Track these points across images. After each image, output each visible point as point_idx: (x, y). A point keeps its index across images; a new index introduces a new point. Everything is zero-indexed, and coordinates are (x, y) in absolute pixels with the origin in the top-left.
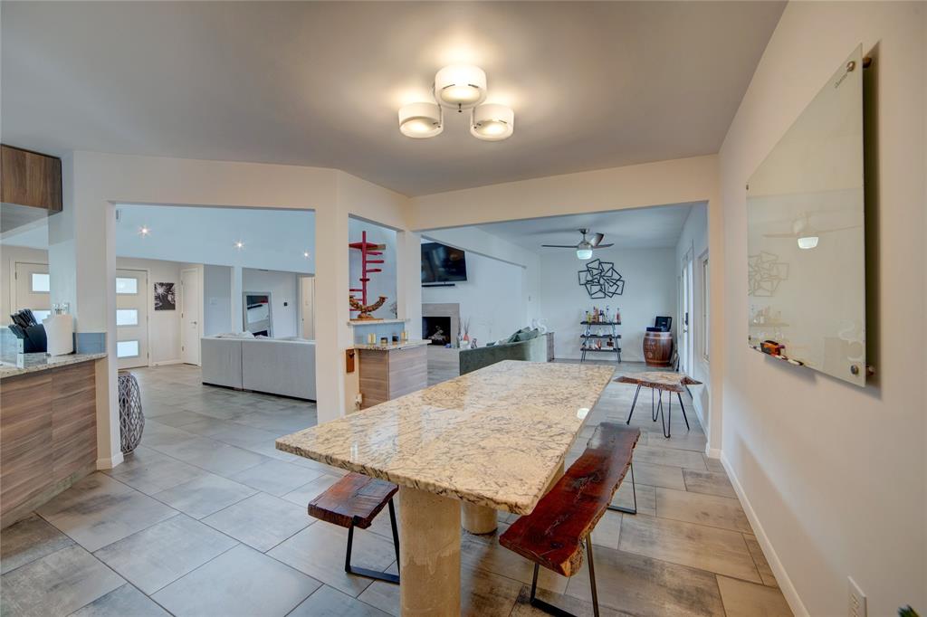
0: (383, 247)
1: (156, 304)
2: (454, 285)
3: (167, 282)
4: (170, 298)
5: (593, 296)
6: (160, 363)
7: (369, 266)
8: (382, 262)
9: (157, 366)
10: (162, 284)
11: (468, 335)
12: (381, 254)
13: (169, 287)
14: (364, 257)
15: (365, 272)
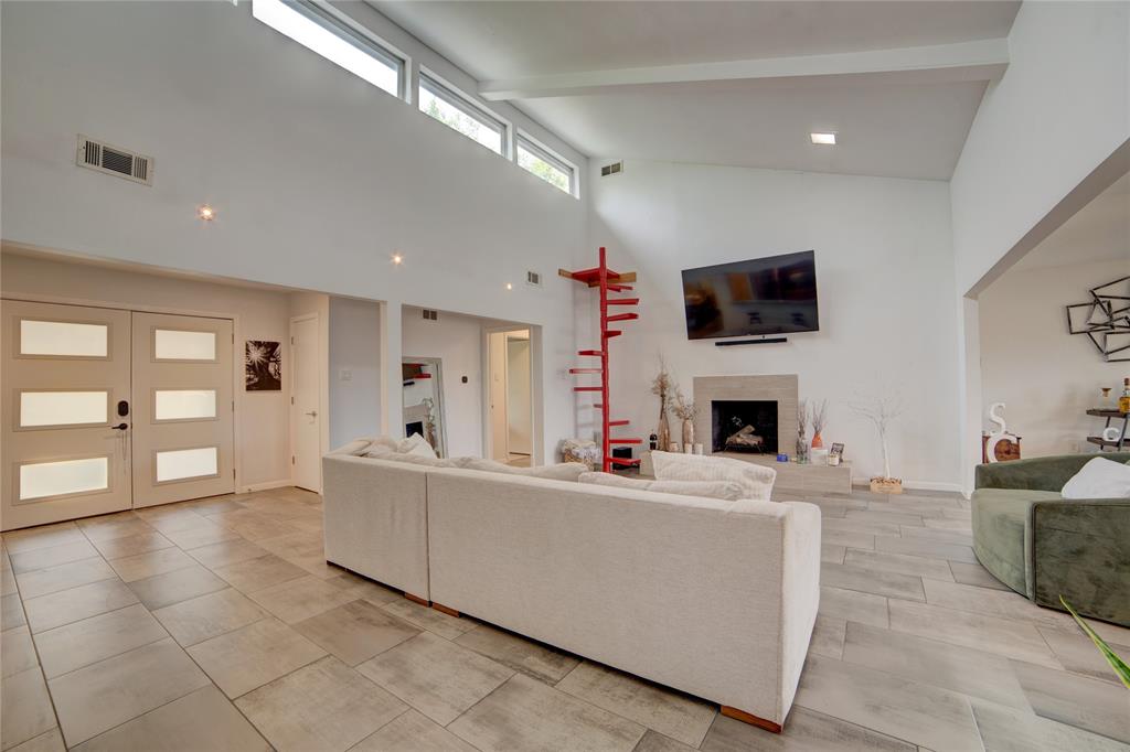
0: (632, 277)
1: (249, 380)
2: (784, 340)
3: (267, 340)
4: (271, 369)
5: (1111, 357)
6: (256, 487)
7: (612, 311)
8: (634, 302)
9: (250, 493)
10: (258, 344)
11: (821, 435)
12: (630, 288)
13: (271, 348)
14: (603, 295)
15: (605, 320)
